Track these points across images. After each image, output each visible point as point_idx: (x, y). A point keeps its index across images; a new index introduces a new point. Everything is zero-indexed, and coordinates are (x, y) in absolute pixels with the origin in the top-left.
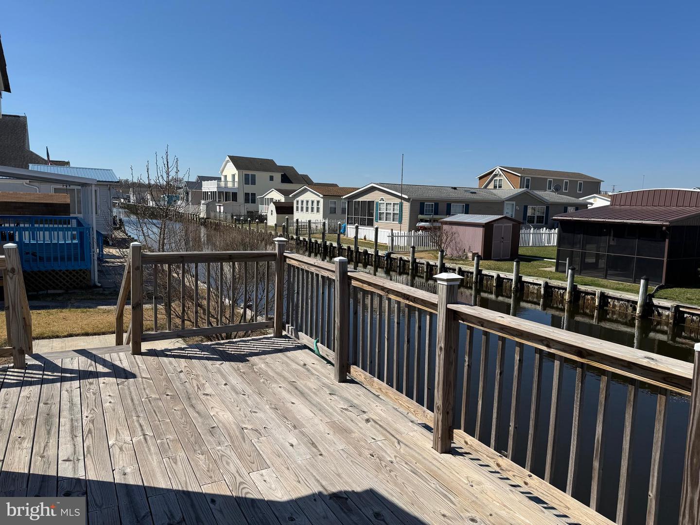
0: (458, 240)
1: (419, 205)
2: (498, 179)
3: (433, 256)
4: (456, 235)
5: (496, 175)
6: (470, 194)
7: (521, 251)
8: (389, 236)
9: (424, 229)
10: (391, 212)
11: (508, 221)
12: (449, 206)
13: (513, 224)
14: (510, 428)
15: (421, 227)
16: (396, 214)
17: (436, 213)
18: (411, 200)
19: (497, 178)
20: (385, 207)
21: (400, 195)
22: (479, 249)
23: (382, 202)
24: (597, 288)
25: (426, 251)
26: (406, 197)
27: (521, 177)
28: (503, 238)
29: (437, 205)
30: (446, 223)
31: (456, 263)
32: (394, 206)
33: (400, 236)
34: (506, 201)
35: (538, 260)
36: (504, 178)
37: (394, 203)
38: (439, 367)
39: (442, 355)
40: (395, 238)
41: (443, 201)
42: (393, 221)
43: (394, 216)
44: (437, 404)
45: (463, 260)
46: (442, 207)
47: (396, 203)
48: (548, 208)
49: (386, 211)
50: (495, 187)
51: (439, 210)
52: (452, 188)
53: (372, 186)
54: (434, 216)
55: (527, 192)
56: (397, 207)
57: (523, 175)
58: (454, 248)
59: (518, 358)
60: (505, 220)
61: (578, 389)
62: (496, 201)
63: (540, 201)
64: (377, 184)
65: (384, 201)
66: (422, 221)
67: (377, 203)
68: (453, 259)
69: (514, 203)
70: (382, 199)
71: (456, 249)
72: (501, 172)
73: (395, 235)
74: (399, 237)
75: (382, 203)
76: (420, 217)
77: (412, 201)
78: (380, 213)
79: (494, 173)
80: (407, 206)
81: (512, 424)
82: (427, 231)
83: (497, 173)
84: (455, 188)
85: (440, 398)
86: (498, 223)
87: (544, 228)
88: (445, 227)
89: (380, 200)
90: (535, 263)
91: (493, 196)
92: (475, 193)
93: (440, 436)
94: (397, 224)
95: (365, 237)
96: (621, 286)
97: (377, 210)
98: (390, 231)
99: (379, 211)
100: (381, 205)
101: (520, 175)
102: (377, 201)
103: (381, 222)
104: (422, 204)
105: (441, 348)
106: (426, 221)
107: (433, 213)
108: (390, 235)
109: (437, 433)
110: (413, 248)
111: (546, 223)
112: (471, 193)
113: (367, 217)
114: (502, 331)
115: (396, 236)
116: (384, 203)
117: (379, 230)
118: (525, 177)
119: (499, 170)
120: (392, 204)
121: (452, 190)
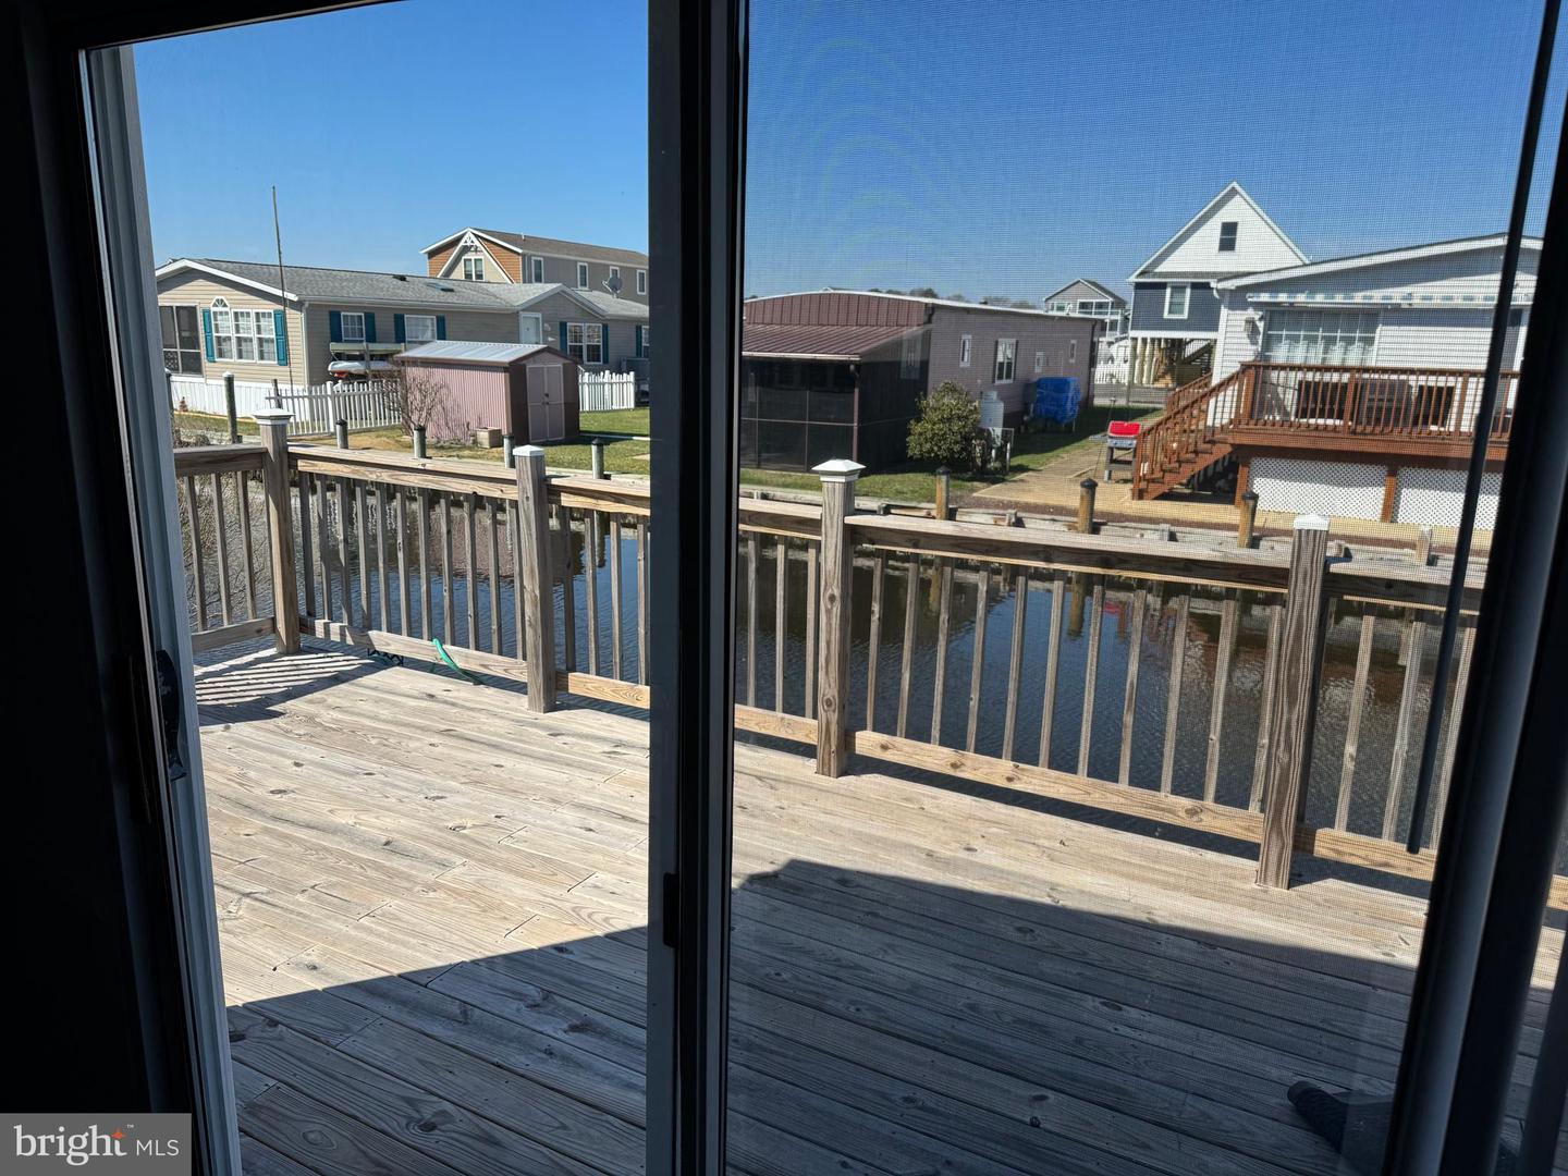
0: (449, 404)
1: (328, 317)
2: (473, 258)
3: (393, 442)
4: (444, 391)
5: (466, 249)
6: (442, 293)
7: (584, 425)
8: (269, 398)
9: (349, 377)
10: (253, 335)
11: (553, 357)
12: (399, 321)
13: (564, 364)
14: (972, 703)
15: (341, 373)
16: (268, 341)
17: (372, 338)
18: (307, 305)
19: (471, 256)
20: (231, 323)
21: (278, 292)
22: (502, 422)
23: (220, 309)
24: (755, 487)
25: (369, 430)
26: (292, 297)
27: (523, 255)
28: (547, 395)
29: (370, 317)
30: (415, 362)
31: (458, 456)
32: (258, 320)
33: (298, 397)
34: (523, 310)
35: (623, 440)
36: (485, 255)
37: (257, 314)
38: (829, 632)
39: (835, 609)
40: (284, 400)
41: (384, 309)
42: (262, 358)
43: (261, 345)
44: (824, 695)
45: (470, 448)
46: (384, 324)
47: (264, 314)
48: (605, 327)
49: (238, 331)
50: (468, 276)
51: (377, 331)
52: (395, 277)
53: (186, 267)
54: (370, 345)
55: (563, 291)
56: (269, 326)
57: (526, 251)
58: (442, 422)
59: (985, 588)
60: (547, 355)
61: (1096, 617)
62: (500, 310)
63: (590, 313)
64: (200, 262)
65: (225, 306)
66: (340, 357)
67: (206, 313)
68: (442, 448)
69: (539, 315)
70: (221, 302)
71: (447, 424)
72: (477, 243)
73: (284, 395)
74: (296, 400)
75: (221, 313)
76: (335, 347)
77: (312, 310)
78: (219, 338)
79: (462, 243)
80: (296, 321)
81: (975, 695)
82: (363, 383)
83: (469, 244)
84: (403, 278)
85: (833, 685)
86: (535, 362)
87: (607, 372)
88: (413, 372)
89: (215, 305)
90: (618, 445)
91: (493, 298)
92: (452, 290)
93: (833, 748)
94: (273, 366)
95: (183, 402)
96: (789, 480)
97: (208, 331)
98: (271, 386)
99: (215, 334)
100: (219, 317)
101: (520, 251)
102: (205, 306)
103: (227, 363)
104: (335, 316)
105: (832, 598)
106: (350, 358)
107: (364, 339)
108: (273, 395)
109: (827, 746)
110: (343, 424)
111: (606, 361)
112: (443, 290)
113: (179, 350)
114: (958, 549)
115: (287, 398)
116: (227, 313)
117: (236, 383)
118: (531, 255)
119: (472, 236)
120: (253, 316)
121: (395, 281)
